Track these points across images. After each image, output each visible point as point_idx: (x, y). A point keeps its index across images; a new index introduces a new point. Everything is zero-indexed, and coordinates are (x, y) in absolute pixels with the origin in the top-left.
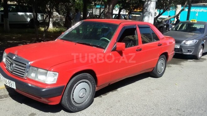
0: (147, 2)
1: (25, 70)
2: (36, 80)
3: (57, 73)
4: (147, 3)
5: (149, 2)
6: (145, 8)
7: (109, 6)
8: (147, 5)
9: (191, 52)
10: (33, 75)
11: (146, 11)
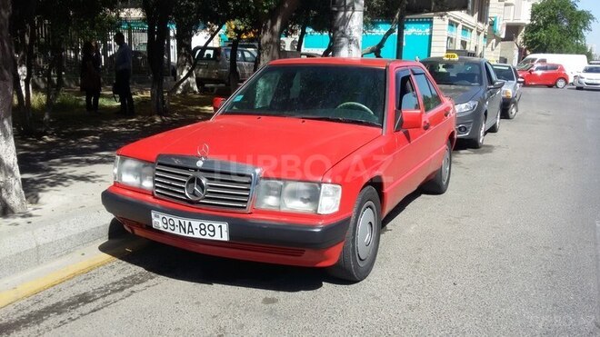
0: (342, 14)
1: (248, 190)
2: (283, 209)
3: (339, 187)
4: (345, 15)
5: (349, 13)
6: (337, 29)
7: (274, 23)
8: (346, 21)
9: (466, 130)
10: (270, 201)
11: (342, 36)
